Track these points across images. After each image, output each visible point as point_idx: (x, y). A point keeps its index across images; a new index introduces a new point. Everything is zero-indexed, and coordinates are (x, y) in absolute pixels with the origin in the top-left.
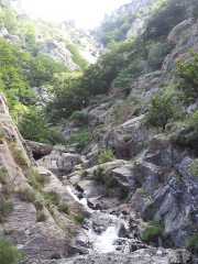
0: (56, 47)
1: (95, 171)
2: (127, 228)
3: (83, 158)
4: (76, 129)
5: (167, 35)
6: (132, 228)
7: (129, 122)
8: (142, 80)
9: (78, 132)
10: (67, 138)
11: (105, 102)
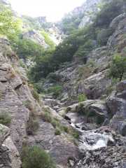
0: (34, 33)
1: (77, 107)
2: (113, 140)
3: (59, 102)
4: (51, 84)
5: (109, 24)
6: (116, 140)
7: (91, 77)
8: (94, 52)
9: (53, 86)
10: (46, 90)
11: (70, 66)
